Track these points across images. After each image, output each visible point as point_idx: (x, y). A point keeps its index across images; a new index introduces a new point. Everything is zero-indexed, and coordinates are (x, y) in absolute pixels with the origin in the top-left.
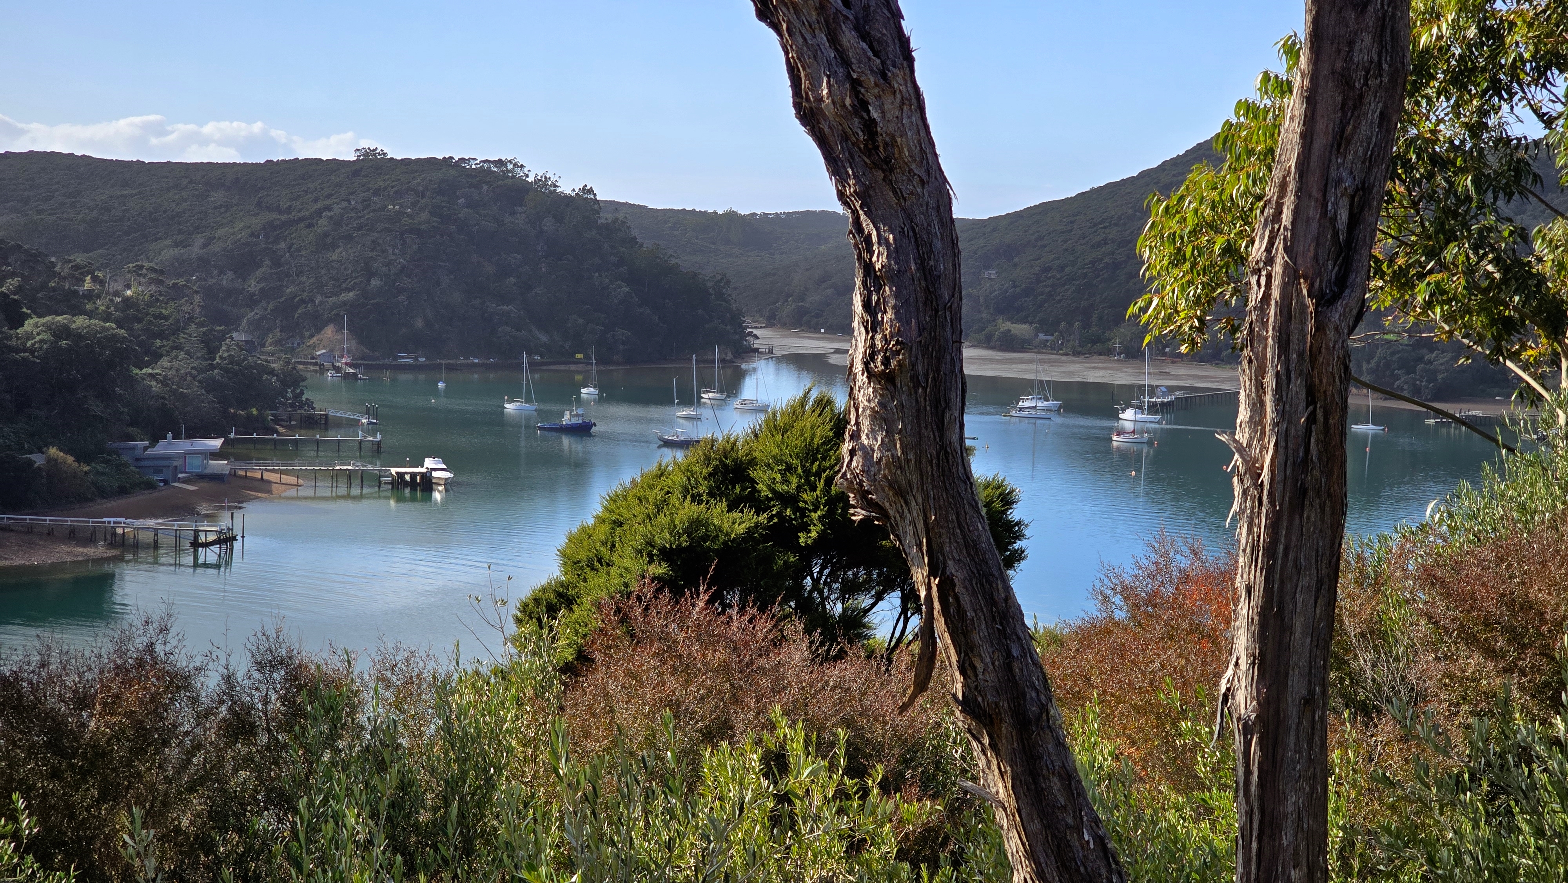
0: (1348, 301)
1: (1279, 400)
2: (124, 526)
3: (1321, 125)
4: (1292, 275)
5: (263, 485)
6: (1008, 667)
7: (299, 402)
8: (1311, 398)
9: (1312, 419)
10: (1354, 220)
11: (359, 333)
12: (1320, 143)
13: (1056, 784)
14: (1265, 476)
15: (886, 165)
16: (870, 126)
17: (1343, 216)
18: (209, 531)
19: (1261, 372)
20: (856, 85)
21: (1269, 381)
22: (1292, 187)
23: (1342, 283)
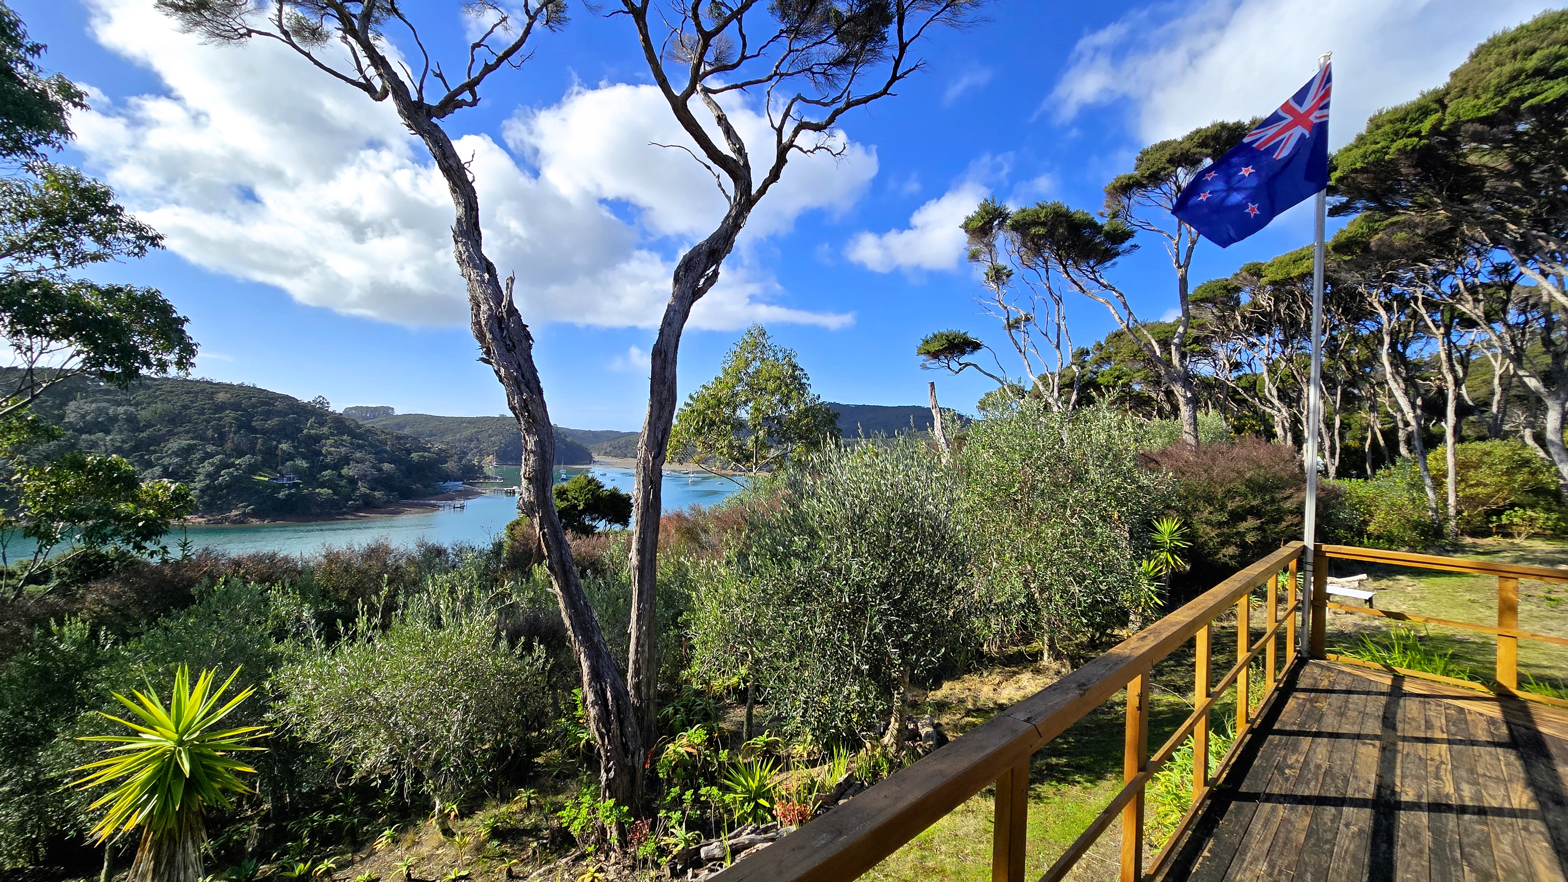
0: (661, 458)
2: (436, 503)
3: (654, 413)
6: (561, 557)
7: (482, 473)
8: (651, 483)
10: (663, 438)
11: (499, 456)
12: (654, 418)
17: (660, 437)
23: (660, 453)
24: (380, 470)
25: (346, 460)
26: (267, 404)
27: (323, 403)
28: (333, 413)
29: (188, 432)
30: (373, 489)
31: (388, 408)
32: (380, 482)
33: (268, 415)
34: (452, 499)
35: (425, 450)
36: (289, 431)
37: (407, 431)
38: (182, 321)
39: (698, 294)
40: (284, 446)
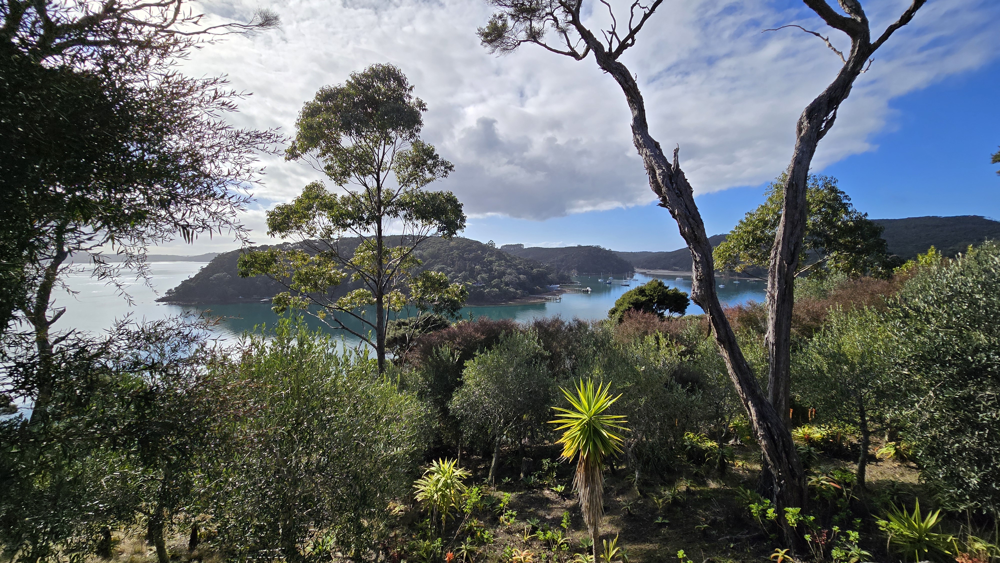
0: (795, 264)
1: (779, 282)
2: (547, 297)
3: (787, 231)
4: (781, 260)
5: (565, 291)
7: (570, 280)
8: (786, 283)
9: (786, 287)
11: (578, 270)
12: (787, 234)
13: (738, 355)
14: (776, 298)
15: (699, 242)
16: (695, 235)
17: (793, 248)
18: (558, 298)
19: (774, 277)
20: (692, 228)
21: (776, 279)
22: (781, 243)
23: (792, 261)
24: (519, 278)
25: (504, 273)
26: (469, 246)
27: (492, 244)
28: (497, 249)
29: (440, 261)
30: (517, 289)
31: (521, 245)
32: (520, 285)
33: (470, 251)
34: (555, 295)
35: (540, 267)
36: (478, 260)
37: (530, 257)
38: (460, 206)
39: (820, 135)
40: (477, 267)
